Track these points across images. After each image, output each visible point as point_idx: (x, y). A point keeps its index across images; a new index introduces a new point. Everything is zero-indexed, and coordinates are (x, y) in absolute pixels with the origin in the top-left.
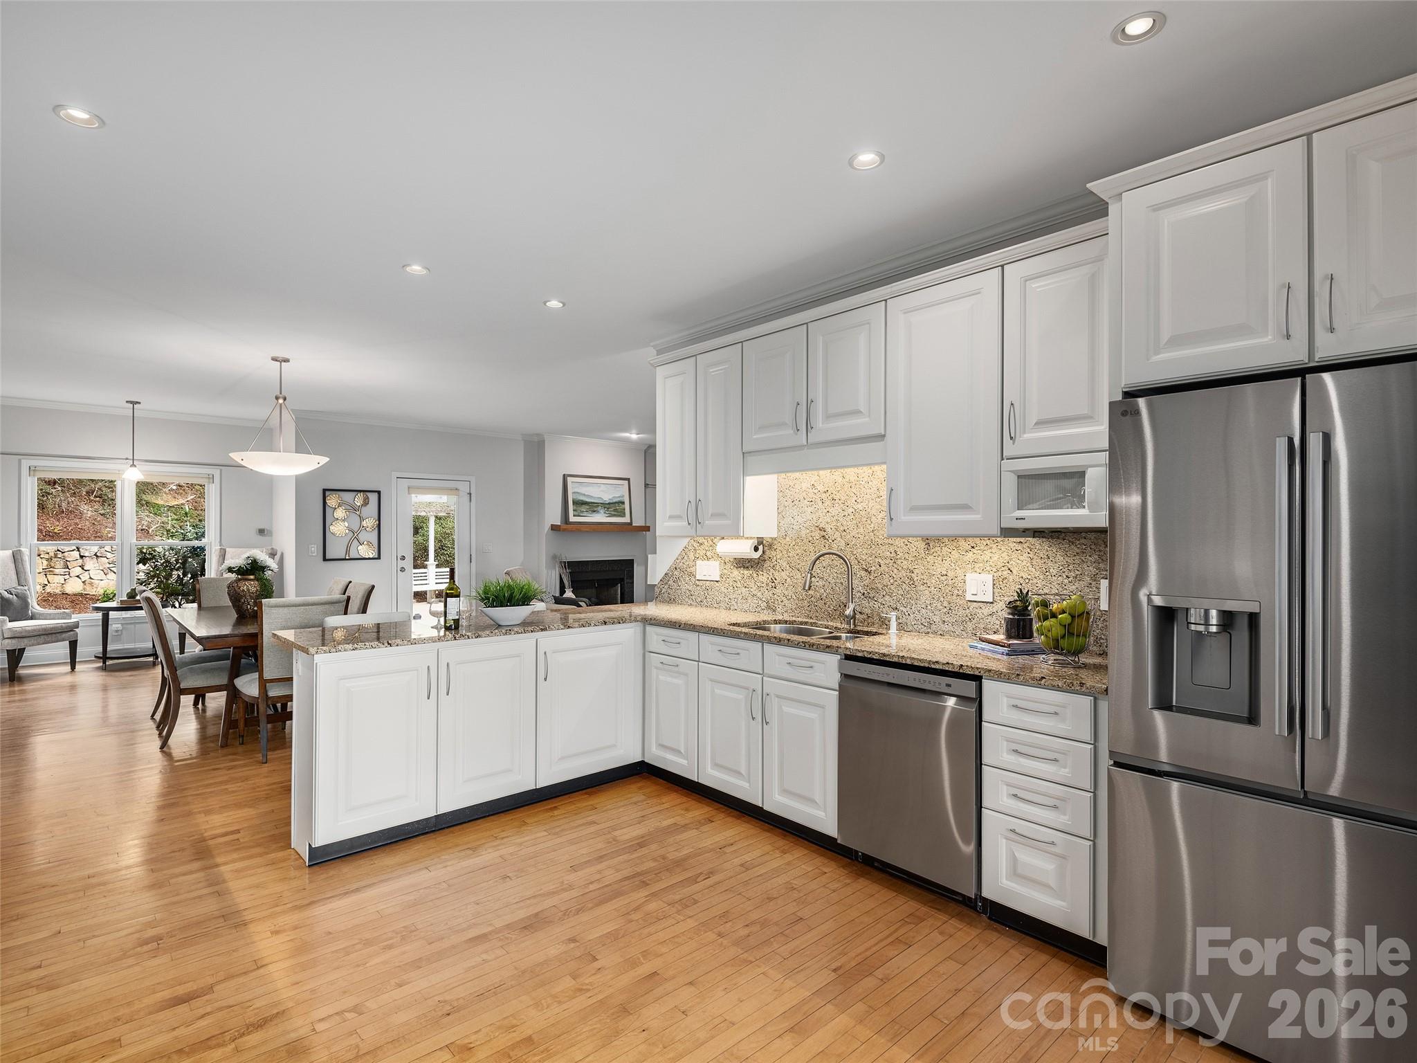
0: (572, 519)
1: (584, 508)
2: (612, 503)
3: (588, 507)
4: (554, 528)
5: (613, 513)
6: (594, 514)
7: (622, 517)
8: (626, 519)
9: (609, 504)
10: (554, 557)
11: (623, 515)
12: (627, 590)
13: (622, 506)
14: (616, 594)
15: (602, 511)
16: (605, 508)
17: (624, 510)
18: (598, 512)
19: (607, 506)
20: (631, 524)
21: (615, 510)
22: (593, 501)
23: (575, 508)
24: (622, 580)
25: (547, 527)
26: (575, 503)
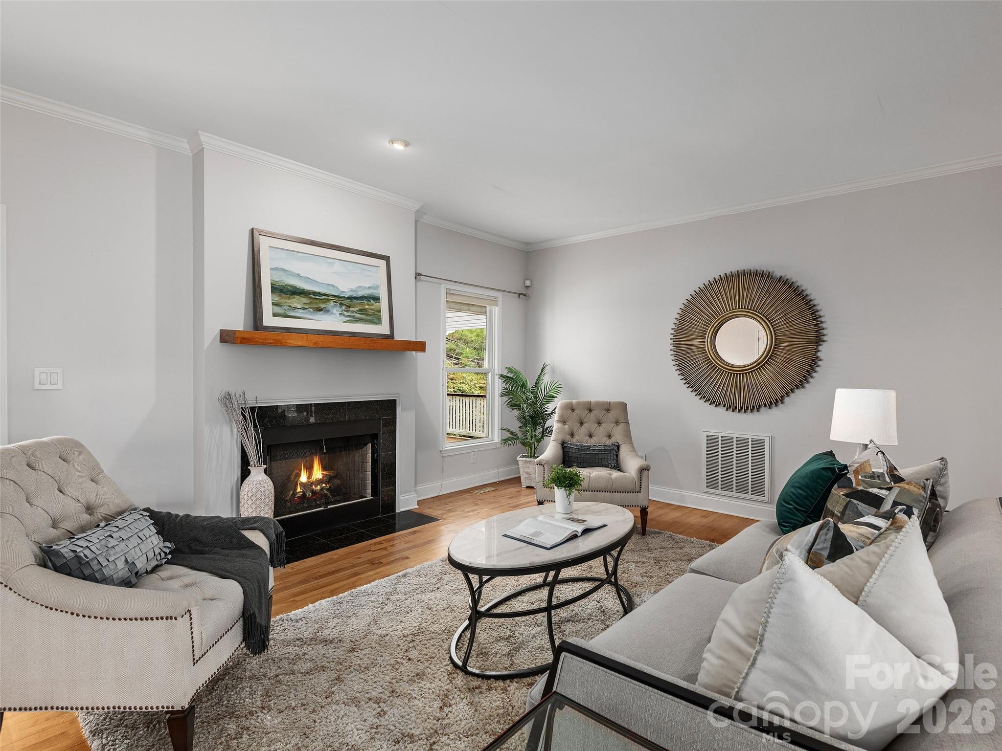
0: (269, 320)
1: (297, 302)
2: (357, 298)
3: (305, 300)
4: (226, 337)
5: (358, 315)
6: (320, 316)
7: (376, 324)
8: (383, 329)
9: (351, 298)
10: (227, 399)
11: (375, 319)
12: (383, 454)
13: (375, 305)
14: (364, 462)
15: (336, 311)
16: (341, 304)
17: (379, 311)
18: (327, 311)
19: (347, 302)
20: (391, 336)
21: (362, 311)
22: (317, 290)
23: (277, 299)
24: (374, 437)
25: (211, 333)
26: (277, 289)
